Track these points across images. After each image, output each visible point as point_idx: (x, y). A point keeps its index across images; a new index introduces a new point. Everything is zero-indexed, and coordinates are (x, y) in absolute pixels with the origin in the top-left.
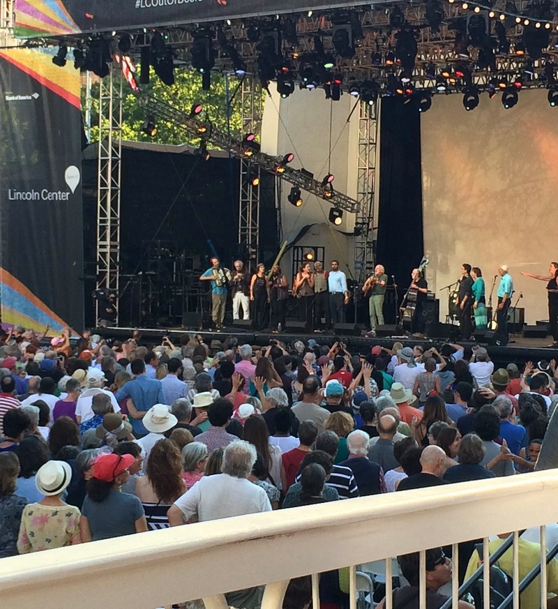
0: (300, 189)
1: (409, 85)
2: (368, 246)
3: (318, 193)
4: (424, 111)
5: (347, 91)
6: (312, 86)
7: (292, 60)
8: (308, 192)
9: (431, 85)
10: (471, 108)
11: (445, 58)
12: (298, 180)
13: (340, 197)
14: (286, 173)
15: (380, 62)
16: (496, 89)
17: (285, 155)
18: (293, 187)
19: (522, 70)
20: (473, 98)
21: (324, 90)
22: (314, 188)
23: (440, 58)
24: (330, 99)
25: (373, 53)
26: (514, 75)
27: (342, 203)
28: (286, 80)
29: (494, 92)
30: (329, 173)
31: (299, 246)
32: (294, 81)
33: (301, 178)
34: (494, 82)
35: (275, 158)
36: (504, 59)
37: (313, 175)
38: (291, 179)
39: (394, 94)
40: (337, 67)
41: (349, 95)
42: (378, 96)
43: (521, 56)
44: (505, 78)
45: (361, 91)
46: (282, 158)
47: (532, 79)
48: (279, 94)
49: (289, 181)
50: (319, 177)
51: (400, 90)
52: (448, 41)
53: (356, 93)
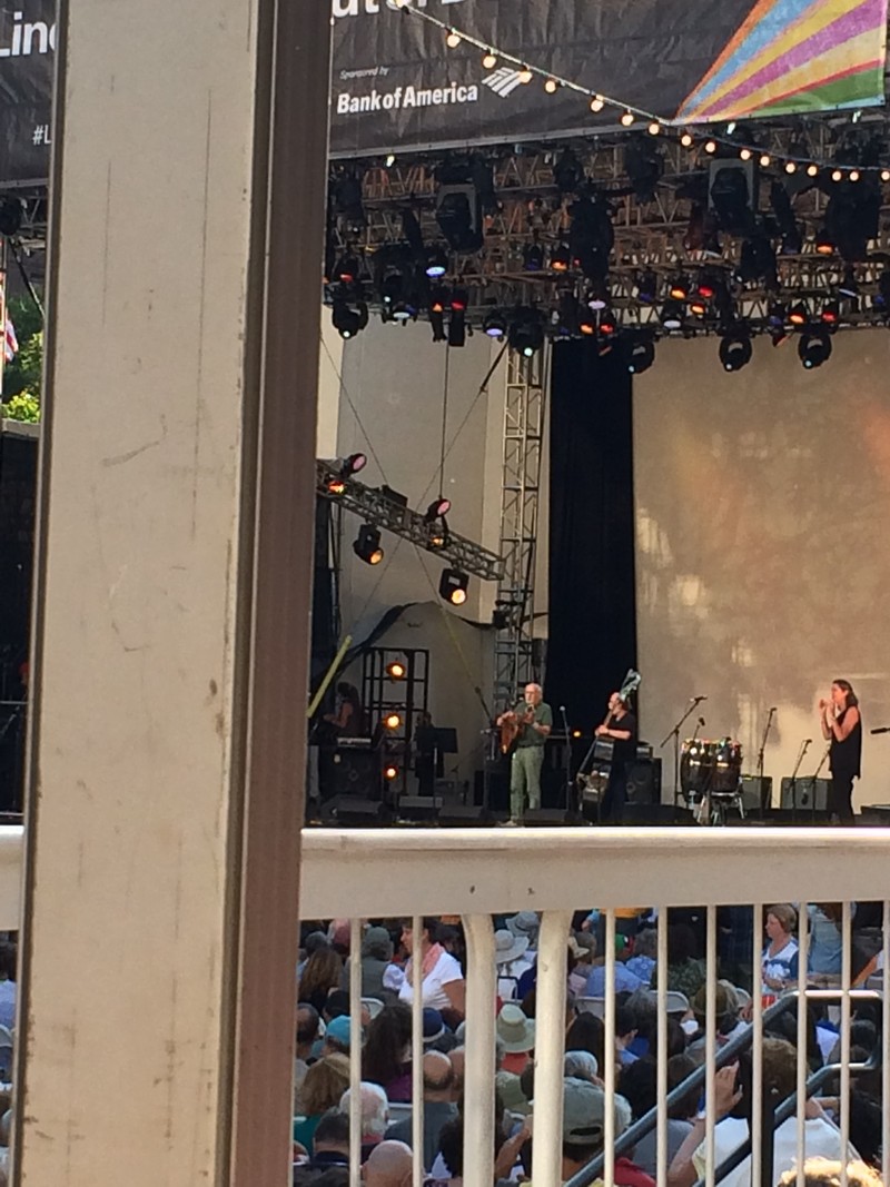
0: (379, 528)
1: (605, 315)
2: (521, 649)
3: (417, 538)
4: (640, 372)
5: (480, 326)
6: (407, 315)
7: (361, 259)
8: (395, 535)
9: (654, 318)
10: (736, 367)
11: (679, 261)
12: (375, 509)
13: (462, 548)
14: (351, 495)
15: (540, 265)
16: (787, 328)
17: (346, 457)
18: (364, 523)
19: (836, 288)
20: (739, 346)
21: (430, 324)
22: (410, 526)
23: (668, 260)
24: (444, 343)
25: (527, 245)
26: (819, 299)
27: (467, 560)
28: (351, 301)
29: (783, 334)
30: (440, 496)
31: (376, 649)
32: (368, 304)
33: (382, 506)
34: (780, 312)
35: (329, 464)
36: (796, 265)
37: (406, 499)
38: (361, 507)
39: (577, 334)
40: (456, 276)
41: (484, 335)
42: (546, 340)
43: (829, 258)
44: (801, 304)
45: (508, 328)
46: (342, 463)
47: (860, 308)
48: (337, 330)
49: (358, 513)
50: (419, 505)
51: (589, 326)
52: (680, 223)
53: (499, 332)
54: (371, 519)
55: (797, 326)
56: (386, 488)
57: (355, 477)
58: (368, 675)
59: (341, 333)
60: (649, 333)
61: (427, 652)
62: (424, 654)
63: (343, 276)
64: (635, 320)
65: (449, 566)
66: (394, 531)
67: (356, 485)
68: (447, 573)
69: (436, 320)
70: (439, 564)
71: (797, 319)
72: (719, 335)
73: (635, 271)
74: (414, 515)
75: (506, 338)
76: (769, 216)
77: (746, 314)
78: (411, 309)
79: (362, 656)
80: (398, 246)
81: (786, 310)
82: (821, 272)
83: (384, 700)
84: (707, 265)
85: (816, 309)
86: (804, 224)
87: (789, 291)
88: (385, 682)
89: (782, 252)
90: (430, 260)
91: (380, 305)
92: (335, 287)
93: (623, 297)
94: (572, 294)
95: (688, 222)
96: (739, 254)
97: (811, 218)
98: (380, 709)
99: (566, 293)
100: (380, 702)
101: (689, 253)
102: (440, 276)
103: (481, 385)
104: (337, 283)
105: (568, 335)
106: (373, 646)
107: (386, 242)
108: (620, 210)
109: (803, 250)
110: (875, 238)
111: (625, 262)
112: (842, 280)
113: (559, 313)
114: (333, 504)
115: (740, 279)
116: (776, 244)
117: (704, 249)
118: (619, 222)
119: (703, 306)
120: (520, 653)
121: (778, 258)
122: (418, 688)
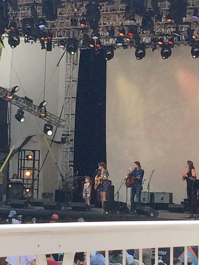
0: (24, 110)
1: (98, 41)
2: (71, 150)
3: (36, 114)
4: (109, 60)
5: (57, 44)
6: (33, 41)
7: (17, 22)
8: (29, 113)
9: (114, 42)
10: (141, 58)
11: (122, 24)
12: (22, 104)
13: (51, 117)
14: (14, 100)
15: (76, 25)
16: (157, 46)
17: (13, 87)
18: (19, 109)
19: (173, 33)
20: (142, 52)
21: (40, 44)
22: (34, 110)
23: (118, 24)
24: (45, 50)
25: (72, 18)
26: (167, 37)
27: (52, 121)
28: (14, 36)
29: (156, 48)
30: (44, 100)
31: (22, 150)
32: (20, 37)
33: (24, 103)
34: (154, 41)
35: (7, 89)
36: (160, 25)
37: (32, 101)
38: (18, 103)
39: (88, 47)
40: (49, 28)
41: (58, 47)
42: (79, 49)
43: (171, 23)
44: (161, 38)
45: (66, 45)
46: (12, 89)
47: (181, 40)
48: (10, 45)
49: (17, 105)
50: (37, 103)
51: (93, 45)
52: (122, 11)
53: (63, 46)
54: (21, 107)
55: (160, 45)
56: (26, 97)
57: (15, 94)
58: (20, 158)
59: (11, 46)
60: (112, 48)
61: (39, 151)
62: (38, 152)
63: (12, 28)
64: (108, 43)
65: (47, 123)
66: (28, 111)
67: (16, 96)
68: (46, 125)
69: (42, 43)
70: (43, 122)
71: (160, 43)
72: (135, 48)
73: (107, 27)
74: (35, 106)
75: (65, 49)
76: (151, 9)
77: (144, 41)
78: (34, 39)
79: (18, 152)
80: (30, 18)
81: (157, 40)
82: (168, 27)
83: (25, 167)
84: (130, 25)
85: (166, 40)
86: (162, 12)
87: (157, 34)
88: (25, 161)
89: (156, 21)
90: (40, 23)
91: (24, 38)
92: (9, 31)
93: (104, 35)
94: (87, 34)
95: (124, 11)
96: (141, 21)
97: (164, 10)
98: (24, 170)
99: (85, 34)
100: (24, 167)
101: (125, 21)
102: (44, 28)
103: (57, 64)
104: (10, 30)
105: (86, 48)
106: (21, 149)
107: (26, 17)
108: (103, 7)
109: (162, 21)
110: (185, 17)
111: (104, 24)
112: (175, 31)
113: (83, 40)
114: (8, 102)
115: (141, 30)
116: (153, 18)
117: (130, 20)
118: (102, 11)
119: (130, 39)
120: (70, 151)
121: (154, 23)
122: (36, 163)
